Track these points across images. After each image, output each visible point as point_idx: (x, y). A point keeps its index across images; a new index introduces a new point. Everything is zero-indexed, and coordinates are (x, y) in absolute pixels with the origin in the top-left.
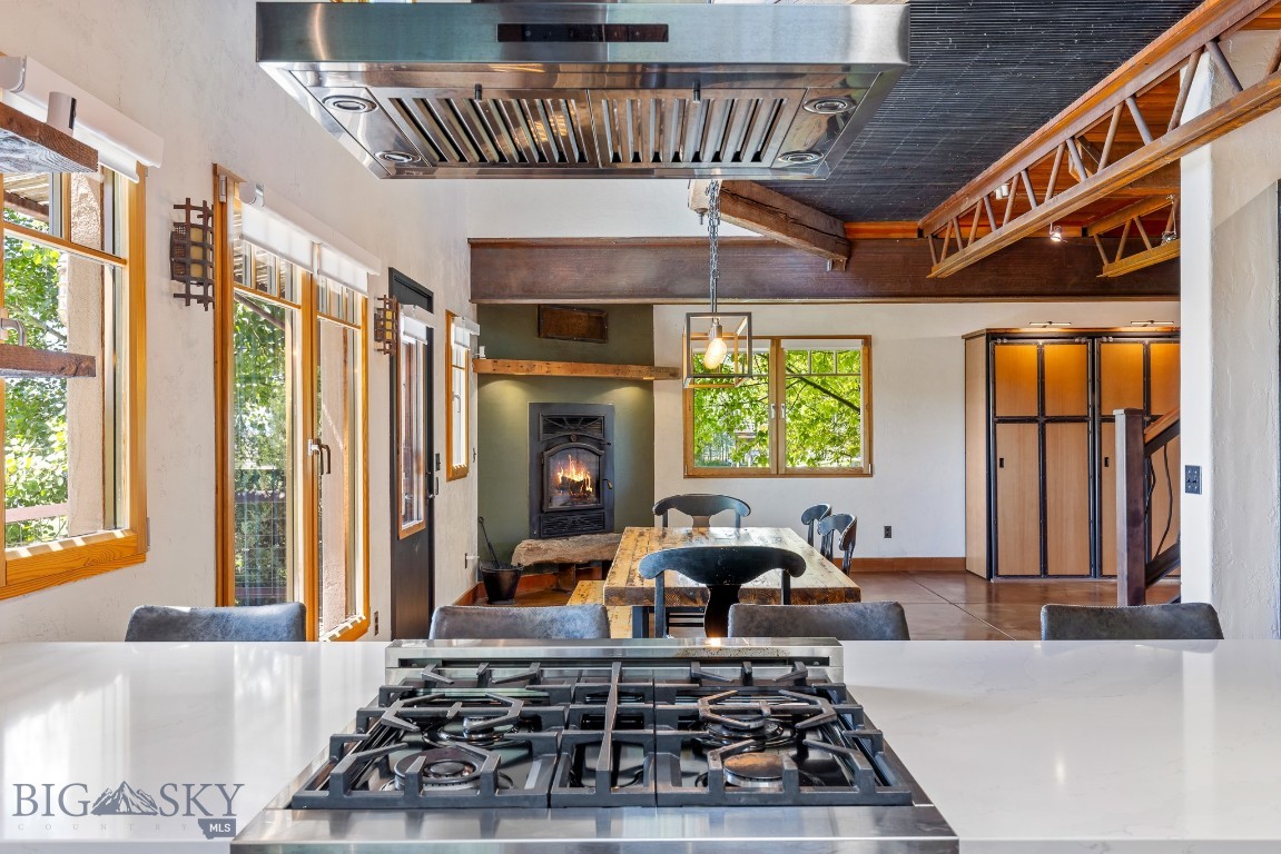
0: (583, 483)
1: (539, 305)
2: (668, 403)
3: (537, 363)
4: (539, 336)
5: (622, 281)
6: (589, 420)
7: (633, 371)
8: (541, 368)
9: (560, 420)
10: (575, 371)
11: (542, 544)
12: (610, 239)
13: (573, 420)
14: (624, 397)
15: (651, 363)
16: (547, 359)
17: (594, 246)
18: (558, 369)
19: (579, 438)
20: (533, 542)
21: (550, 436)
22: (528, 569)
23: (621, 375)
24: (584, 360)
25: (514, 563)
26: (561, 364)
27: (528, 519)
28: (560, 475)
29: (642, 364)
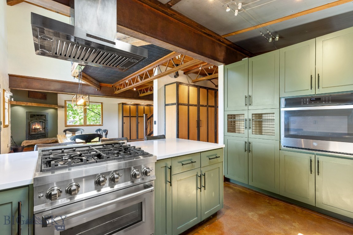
0: (40, 128)
1: (29, 91)
2: (61, 112)
3: (29, 103)
4: (29, 97)
5: (52, 88)
6: (42, 115)
7: (53, 106)
8: (29, 104)
9: (34, 115)
10: (39, 105)
11: (30, 141)
12: (49, 79)
13: (38, 115)
14: (51, 111)
15: (57, 105)
16: (31, 102)
17: (45, 80)
18: (34, 104)
19: (39, 119)
20: (28, 141)
21: (32, 119)
22: (26, 147)
23: (50, 107)
24: (41, 103)
25: (22, 145)
26: (35, 104)
27: (25, 136)
28: (34, 127)
29: (56, 105)
